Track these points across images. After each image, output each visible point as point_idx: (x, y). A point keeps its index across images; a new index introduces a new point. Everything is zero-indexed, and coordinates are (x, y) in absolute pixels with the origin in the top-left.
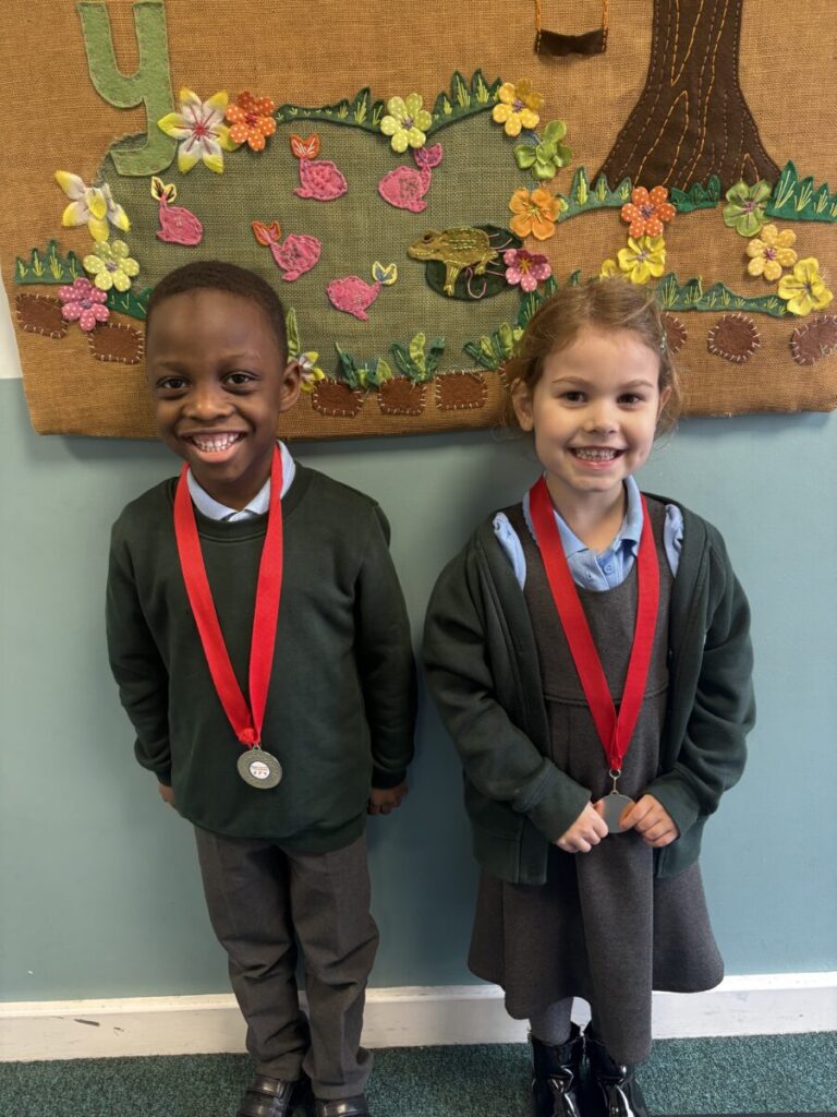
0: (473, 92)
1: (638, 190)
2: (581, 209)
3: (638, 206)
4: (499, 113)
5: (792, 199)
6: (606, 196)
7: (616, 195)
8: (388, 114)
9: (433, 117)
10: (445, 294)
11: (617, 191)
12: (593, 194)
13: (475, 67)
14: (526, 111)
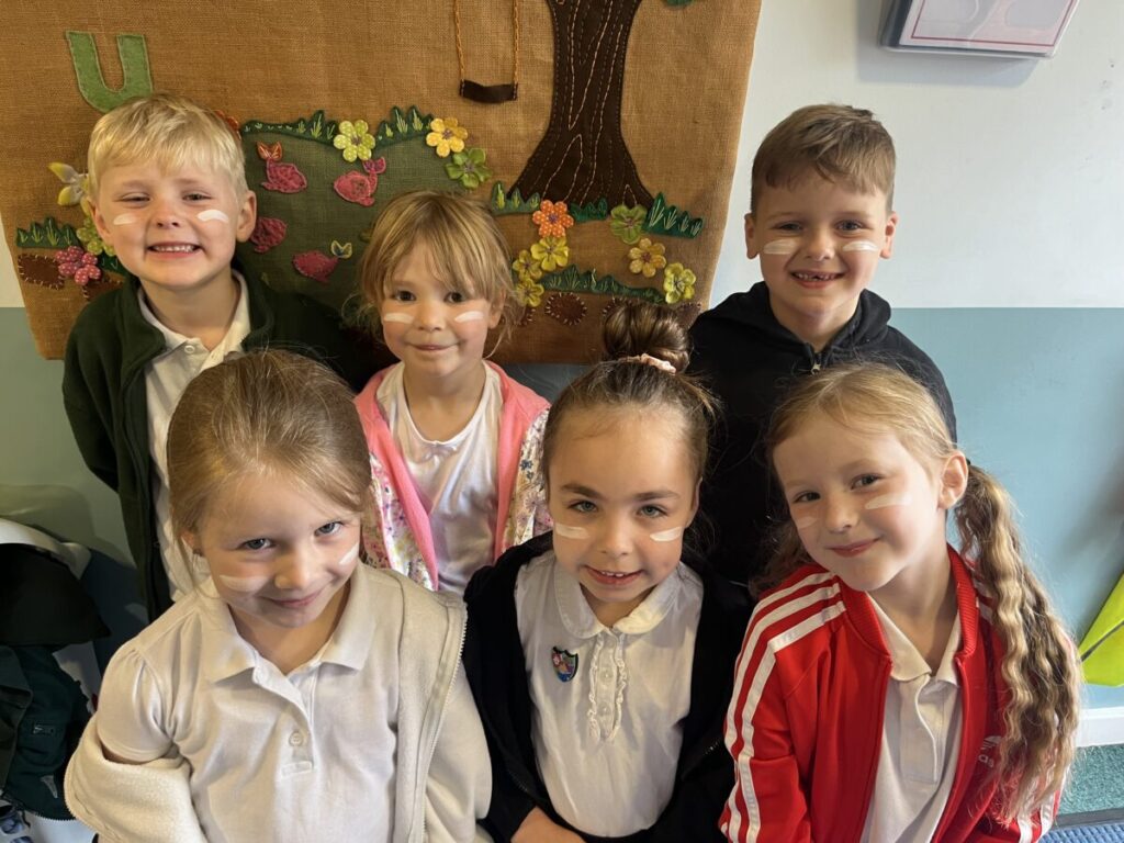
0: (409, 122)
1: (545, 202)
2: (500, 212)
3: (545, 213)
4: (431, 139)
5: (662, 219)
6: (520, 205)
7: (528, 204)
8: (340, 133)
9: (377, 139)
11: (528, 202)
12: (509, 202)
13: (410, 103)
14: (454, 138)
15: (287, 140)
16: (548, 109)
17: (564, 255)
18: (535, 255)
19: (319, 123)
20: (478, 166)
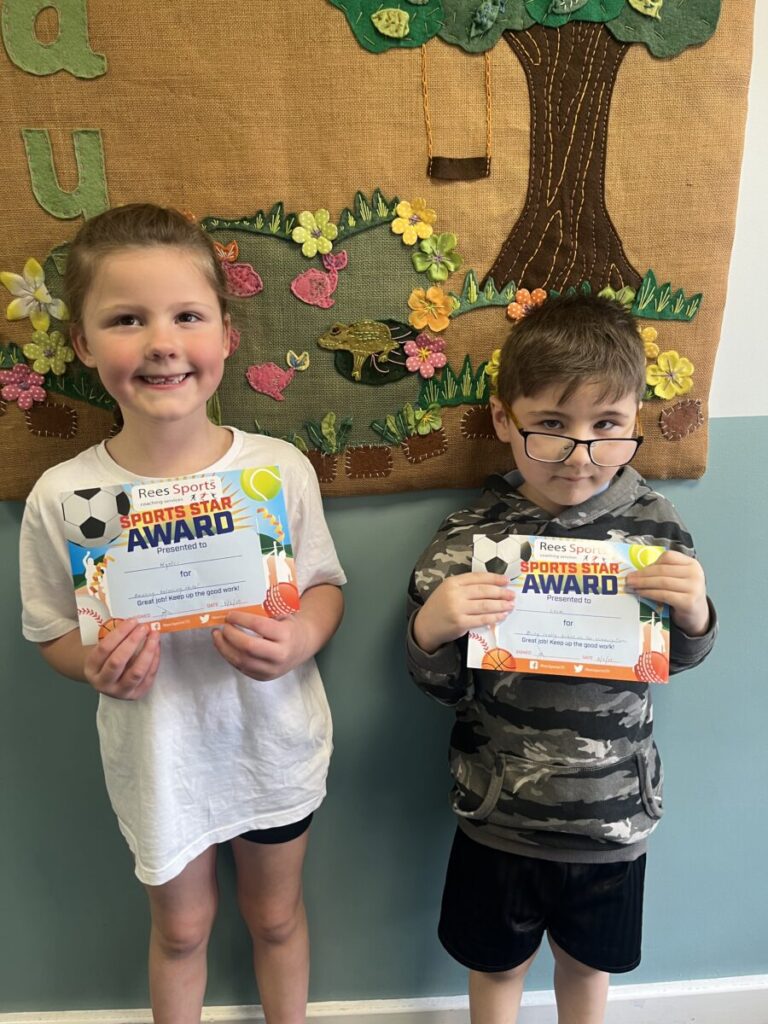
0: (374, 208)
1: (520, 292)
2: (472, 307)
3: (521, 304)
4: (397, 226)
5: (653, 301)
6: (494, 296)
7: (503, 295)
8: (299, 225)
9: (339, 229)
10: (352, 379)
12: (482, 294)
13: (375, 187)
14: (422, 223)
15: (244, 237)
16: (524, 185)
19: (278, 217)
20: (449, 254)
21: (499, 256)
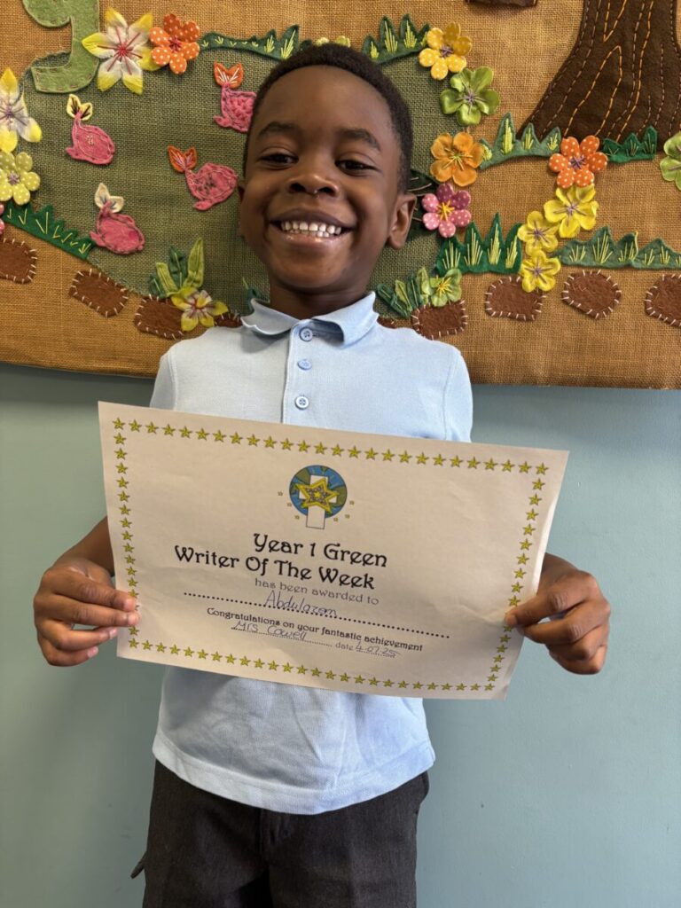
0: (401, 38)
1: (568, 140)
2: (506, 157)
3: (567, 156)
4: (426, 58)
6: (534, 145)
7: (544, 144)
11: (544, 142)
12: (519, 142)
13: (403, 14)
14: (454, 56)
15: (250, 60)
16: (577, 18)
17: (591, 215)
18: (551, 217)
19: (291, 42)
20: (483, 94)
21: (543, 100)
